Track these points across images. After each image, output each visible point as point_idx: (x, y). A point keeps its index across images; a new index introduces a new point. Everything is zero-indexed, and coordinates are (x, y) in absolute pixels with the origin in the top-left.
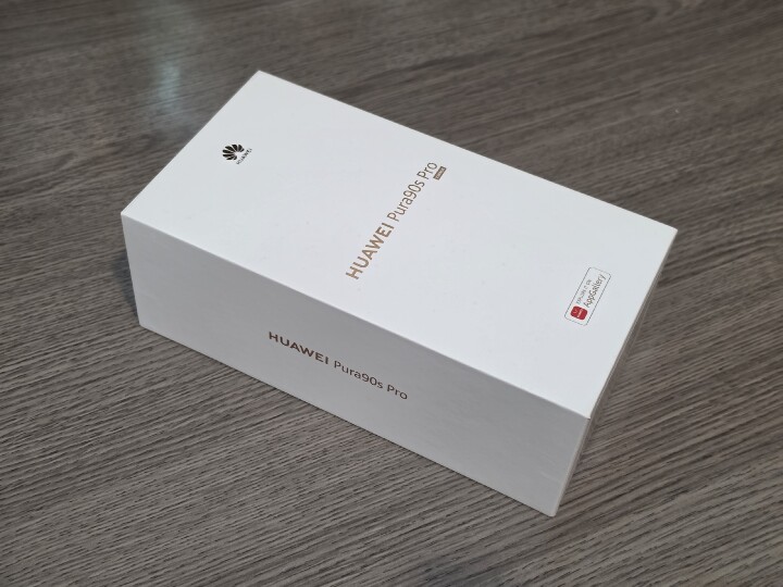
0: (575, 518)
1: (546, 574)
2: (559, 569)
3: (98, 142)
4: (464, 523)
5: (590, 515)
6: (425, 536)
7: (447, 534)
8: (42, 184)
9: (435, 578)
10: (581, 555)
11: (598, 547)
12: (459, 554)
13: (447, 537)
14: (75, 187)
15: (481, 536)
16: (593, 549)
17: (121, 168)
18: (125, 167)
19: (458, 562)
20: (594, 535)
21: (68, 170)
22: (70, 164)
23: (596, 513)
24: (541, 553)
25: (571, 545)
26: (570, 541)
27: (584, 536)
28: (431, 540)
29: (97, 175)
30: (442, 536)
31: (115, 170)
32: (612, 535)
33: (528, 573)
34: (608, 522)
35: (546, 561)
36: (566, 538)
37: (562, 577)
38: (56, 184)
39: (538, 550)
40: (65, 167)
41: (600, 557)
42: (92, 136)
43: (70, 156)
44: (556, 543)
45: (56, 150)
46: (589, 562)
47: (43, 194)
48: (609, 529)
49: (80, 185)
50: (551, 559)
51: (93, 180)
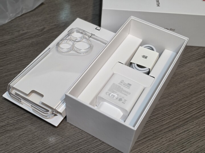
0: (190, 117)
1: (185, 131)
2: (188, 130)
4: (161, 119)
6: (151, 123)
7: (157, 122)
8: (38, 35)
9: (155, 133)
10: (193, 126)
11: (197, 124)
12: (161, 127)
15: (166, 122)
19: (161, 129)
20: (196, 121)
21: (45, 32)
22: (45, 30)
23: (195, 116)
24: (182, 126)
25: (190, 124)
27: (193, 121)
28: (153, 124)
32: (200, 121)
33: (180, 131)
34: (199, 118)
35: (184, 128)
36: (188, 122)
37: (189, 132)
41: (198, 127)
44: (186, 123)
46: (195, 128)
47: (39, 38)
50: (185, 128)
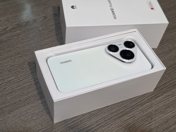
0: (135, 105)
1: (131, 118)
2: (134, 116)
3: (14, 24)
4: (111, 108)
5: (139, 104)
6: (103, 111)
7: (107, 110)
9: (106, 120)
10: (138, 113)
11: (141, 111)
12: (111, 115)
13: (108, 111)
14: (10, 35)
15: (115, 110)
16: (140, 111)
17: (20, 30)
18: (21, 30)
19: (111, 116)
20: (140, 108)
21: (7, 31)
22: (8, 29)
23: (140, 103)
24: (129, 113)
25: (135, 111)
26: (135, 110)
27: (138, 108)
28: (104, 112)
29: (14, 32)
30: (107, 111)
31: (19, 30)
32: (144, 108)
33: (127, 118)
34: (143, 105)
35: (130, 115)
36: (134, 109)
37: (134, 118)
38: (5, 34)
39: (128, 112)
40: (7, 30)
41: (142, 113)
42: (12, 23)
43: (7, 27)
44: (132, 110)
45: (4, 26)
46: (140, 114)
48: (143, 107)
49: (11, 34)
50: (131, 114)
51: (14, 33)
